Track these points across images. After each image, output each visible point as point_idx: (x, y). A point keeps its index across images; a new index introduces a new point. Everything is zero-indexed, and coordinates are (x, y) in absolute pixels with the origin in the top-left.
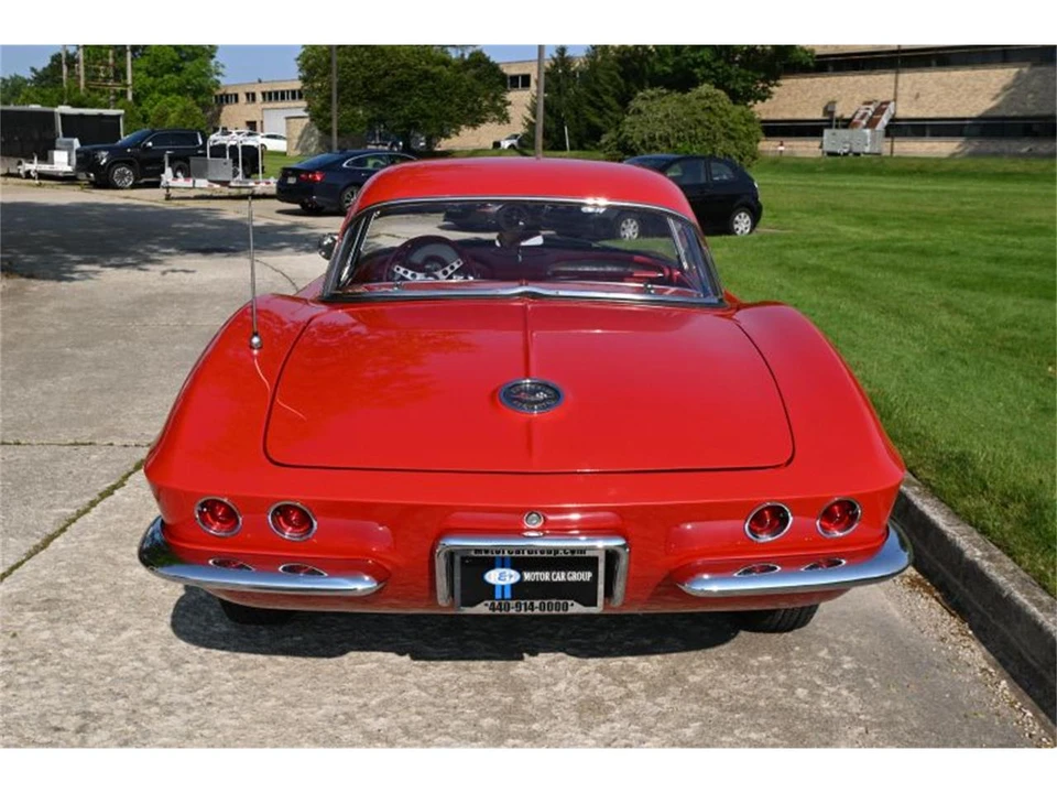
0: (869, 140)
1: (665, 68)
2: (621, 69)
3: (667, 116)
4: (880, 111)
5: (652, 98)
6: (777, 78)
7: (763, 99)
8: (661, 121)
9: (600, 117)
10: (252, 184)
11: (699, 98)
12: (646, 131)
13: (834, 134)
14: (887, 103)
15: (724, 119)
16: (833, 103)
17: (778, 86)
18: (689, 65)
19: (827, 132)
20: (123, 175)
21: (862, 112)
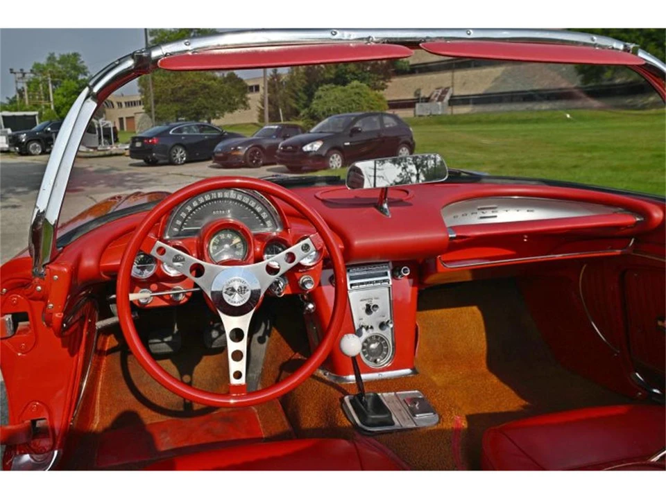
0: (440, 108)
1: (332, 76)
2: (307, 78)
3: (336, 98)
4: (445, 92)
5: (327, 90)
6: (390, 78)
7: (383, 89)
8: (333, 102)
9: (297, 104)
10: (109, 148)
11: (352, 88)
12: (325, 108)
13: (421, 106)
14: (448, 88)
15: (366, 98)
16: (419, 90)
17: (390, 82)
18: (343, 73)
19: (417, 105)
20: (35, 148)
21: (435, 93)
